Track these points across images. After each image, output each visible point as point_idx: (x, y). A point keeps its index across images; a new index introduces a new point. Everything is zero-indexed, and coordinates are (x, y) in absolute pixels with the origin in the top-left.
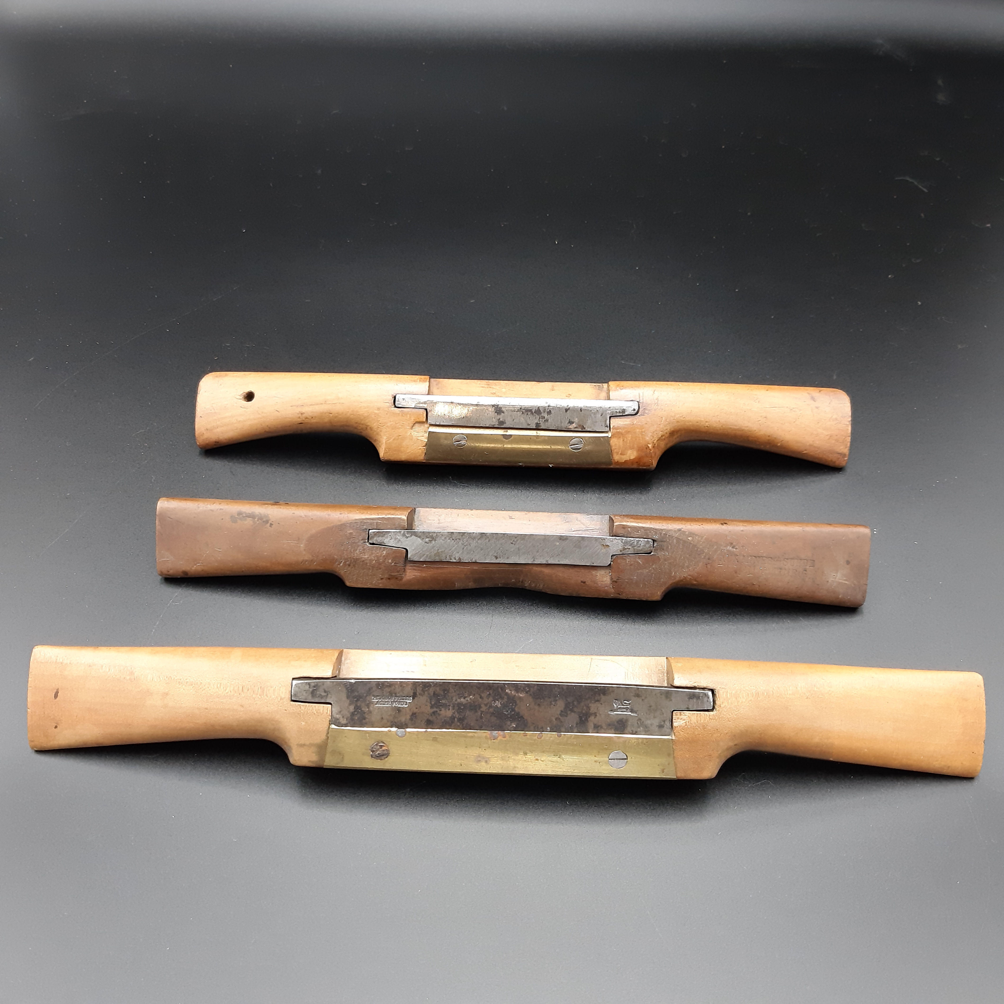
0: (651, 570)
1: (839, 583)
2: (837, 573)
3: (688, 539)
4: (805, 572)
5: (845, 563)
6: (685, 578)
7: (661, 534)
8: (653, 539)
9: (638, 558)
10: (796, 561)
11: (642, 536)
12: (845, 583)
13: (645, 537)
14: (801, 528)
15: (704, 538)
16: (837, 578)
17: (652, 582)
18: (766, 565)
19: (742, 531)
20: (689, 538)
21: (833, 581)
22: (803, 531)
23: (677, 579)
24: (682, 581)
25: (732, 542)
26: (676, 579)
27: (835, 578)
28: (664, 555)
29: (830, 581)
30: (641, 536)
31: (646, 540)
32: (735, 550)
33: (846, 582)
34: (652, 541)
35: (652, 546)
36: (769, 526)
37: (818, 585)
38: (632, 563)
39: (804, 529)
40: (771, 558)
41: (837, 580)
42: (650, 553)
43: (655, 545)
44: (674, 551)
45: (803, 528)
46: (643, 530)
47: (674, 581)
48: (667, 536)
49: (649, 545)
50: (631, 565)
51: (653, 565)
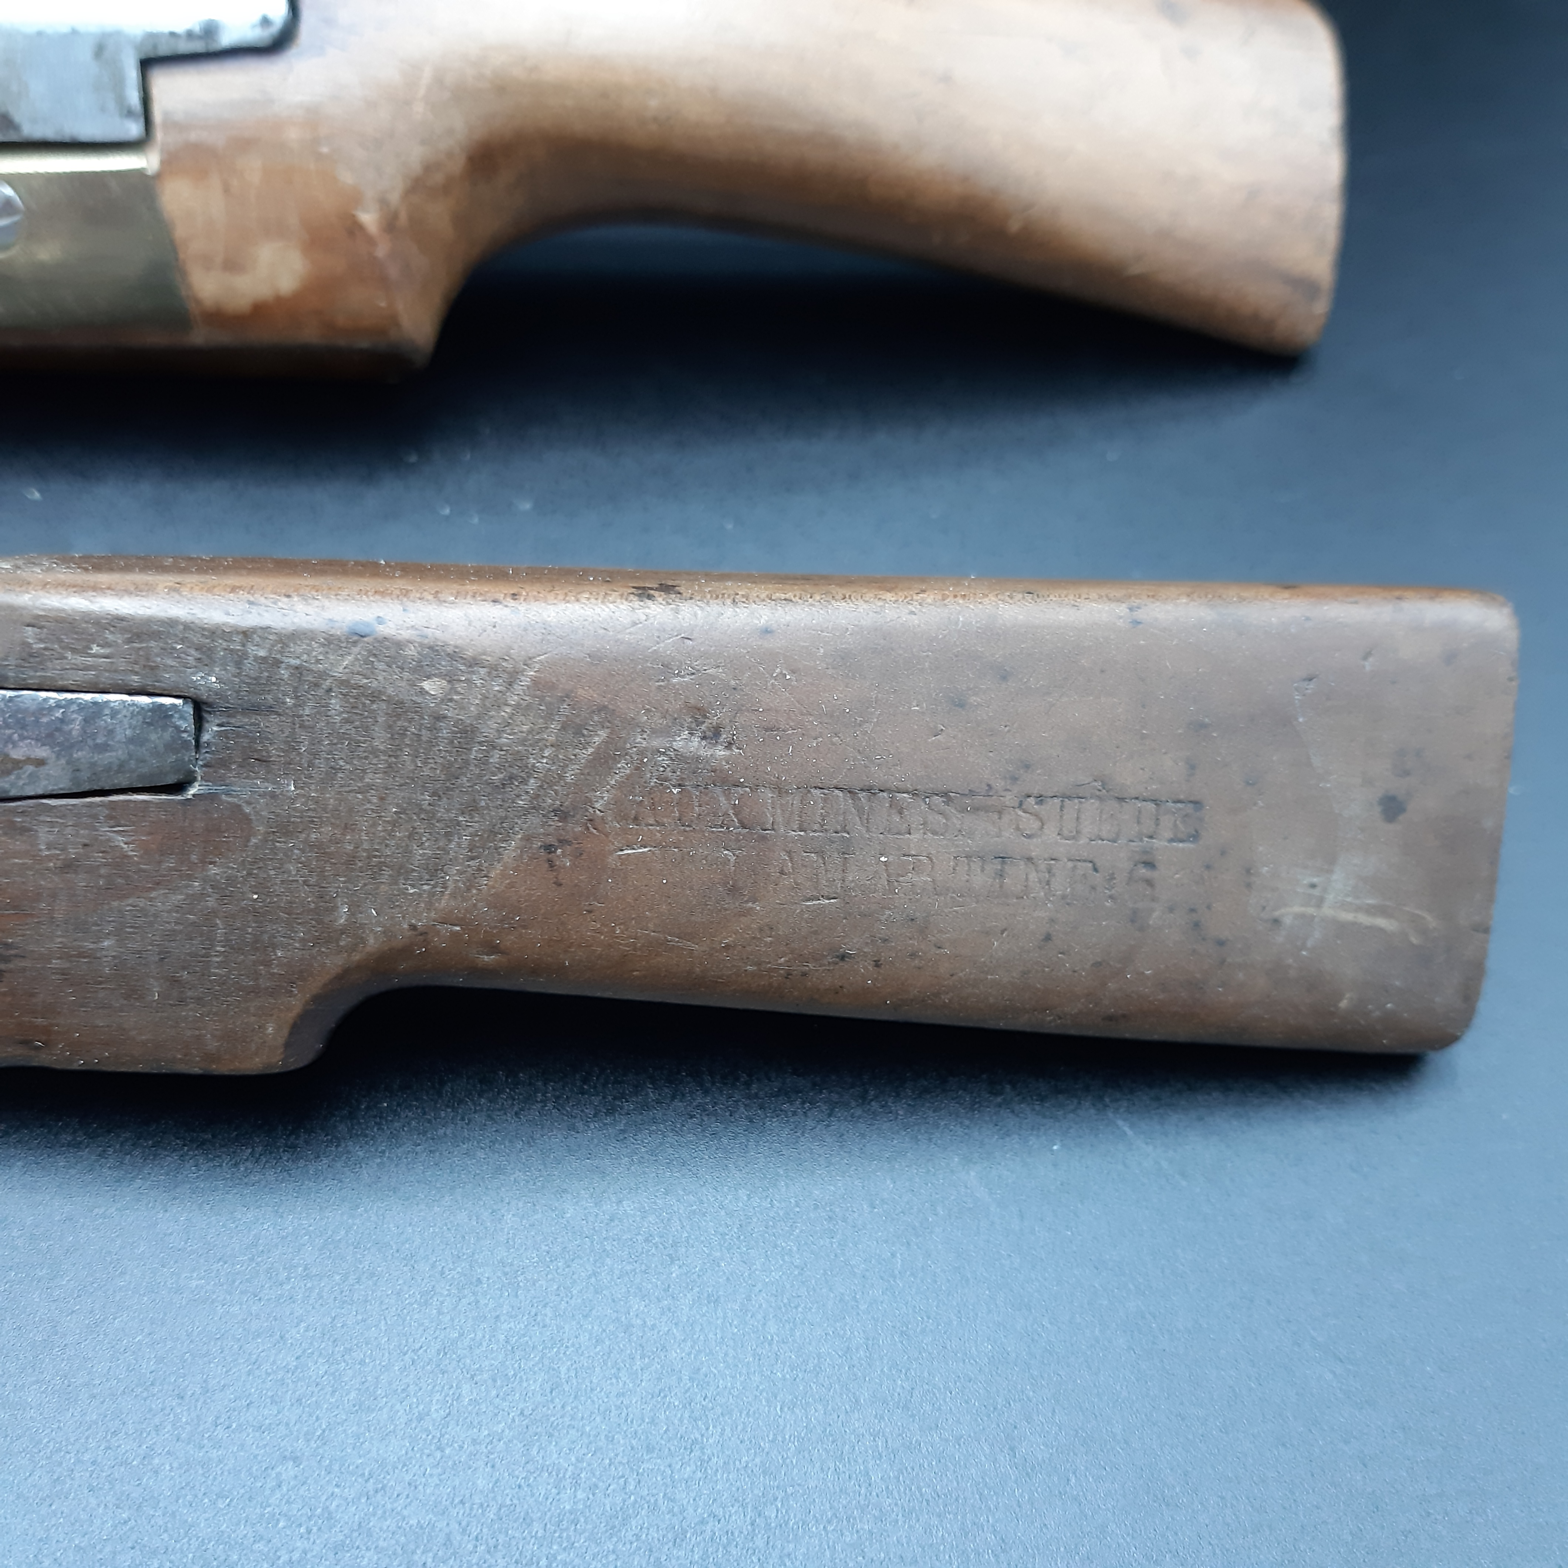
0: (203, 895)
1: (1342, 929)
2: (1330, 872)
3: (423, 692)
4: (1143, 871)
5: (1378, 809)
6: (423, 935)
7: (239, 659)
8: (192, 692)
9: (110, 817)
10: (1091, 805)
11: (119, 678)
12: (1370, 928)
13: (135, 680)
14: (1121, 609)
15: (525, 681)
16: (1330, 897)
17: (220, 965)
18: (915, 837)
19: (767, 631)
20: (426, 685)
21: (1302, 916)
22: (1136, 623)
23: (373, 943)
24: (405, 951)
25: (703, 703)
26: (363, 940)
27: (1320, 902)
28: (273, 796)
29: (1288, 921)
30: (105, 679)
31: (144, 700)
32: (721, 752)
33: (1381, 922)
34: (189, 709)
35: (189, 737)
36: (929, 597)
37: (1221, 943)
38: (73, 852)
39: (1140, 615)
40: (945, 794)
41: (1327, 911)
42: (178, 787)
43: (205, 737)
44: (338, 769)
45: (1131, 609)
46: (119, 639)
47: (356, 957)
48: (284, 673)
49: (167, 735)
50: (69, 866)
51: (205, 862)
